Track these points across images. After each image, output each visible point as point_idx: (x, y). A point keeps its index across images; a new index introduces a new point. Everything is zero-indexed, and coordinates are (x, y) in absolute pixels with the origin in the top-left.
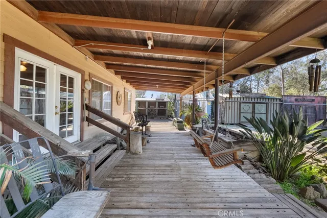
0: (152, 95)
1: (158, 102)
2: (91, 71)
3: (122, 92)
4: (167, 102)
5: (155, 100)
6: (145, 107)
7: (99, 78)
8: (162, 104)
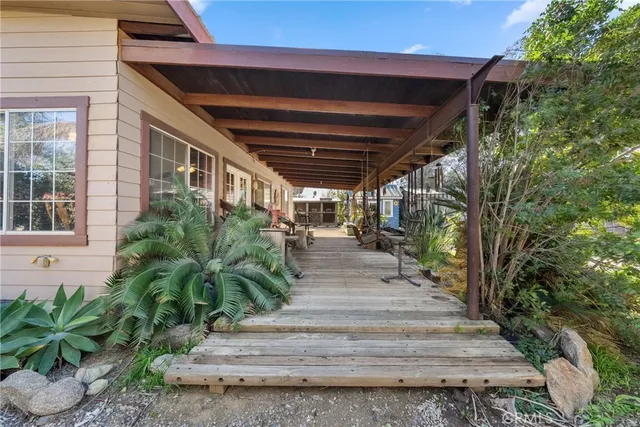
0: (315, 193)
1: (324, 204)
2: (258, 173)
3: (279, 191)
4: (336, 202)
5: (318, 200)
6: (305, 210)
7: (263, 178)
8: (329, 205)
